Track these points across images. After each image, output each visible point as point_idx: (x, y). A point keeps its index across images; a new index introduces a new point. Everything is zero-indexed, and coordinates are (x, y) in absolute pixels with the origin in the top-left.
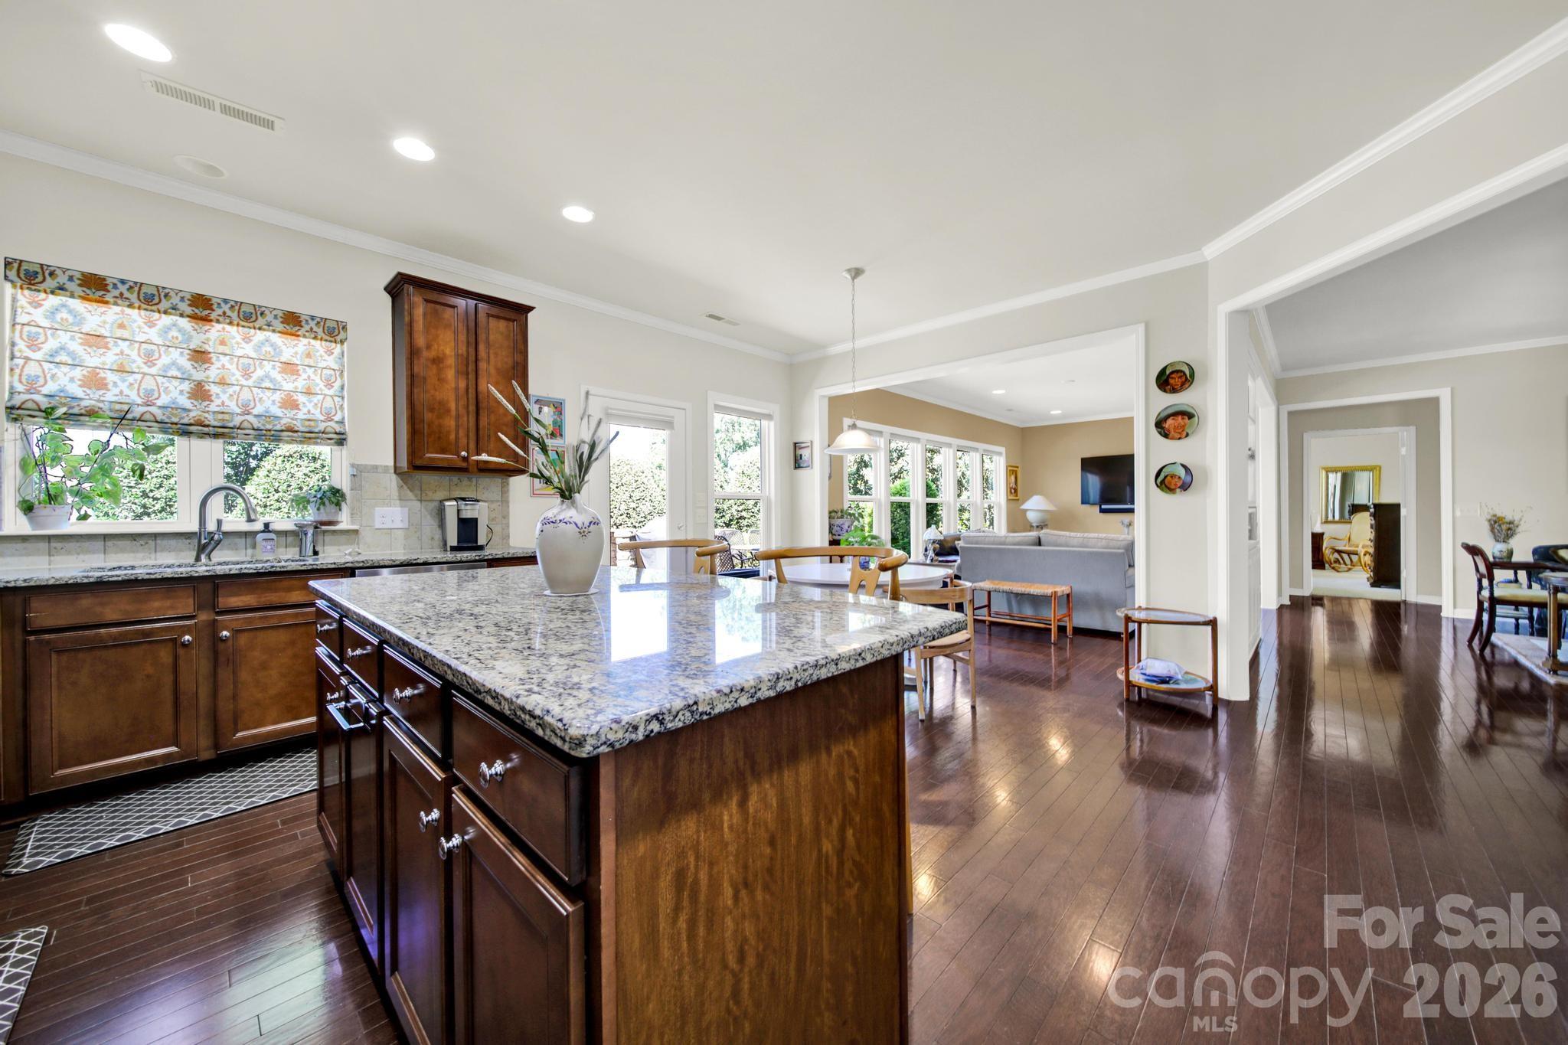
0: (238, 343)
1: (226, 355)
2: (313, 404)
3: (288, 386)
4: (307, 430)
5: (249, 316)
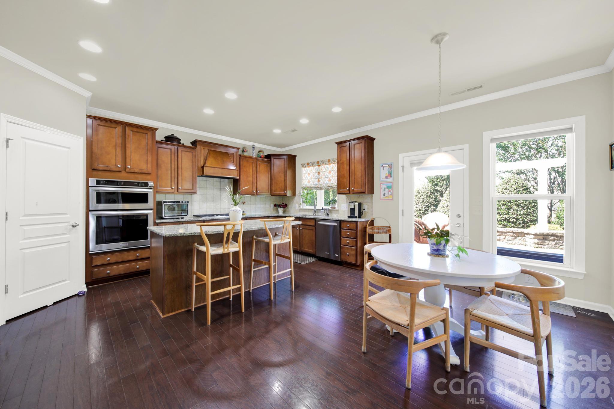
0: (323, 169)
1: (321, 172)
2: (333, 179)
4: (331, 186)
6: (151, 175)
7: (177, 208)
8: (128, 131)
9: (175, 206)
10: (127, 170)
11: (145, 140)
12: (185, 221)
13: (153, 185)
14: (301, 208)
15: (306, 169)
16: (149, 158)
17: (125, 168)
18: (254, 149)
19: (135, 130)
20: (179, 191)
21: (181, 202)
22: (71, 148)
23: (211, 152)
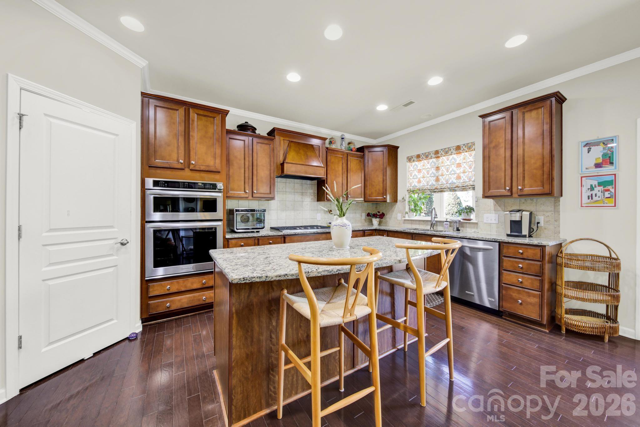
0: (446, 162)
1: (443, 166)
2: (465, 176)
3: (458, 172)
4: (462, 186)
5: (447, 152)
6: (220, 174)
7: (251, 218)
8: (193, 115)
9: (249, 215)
10: (191, 167)
11: (214, 128)
12: (262, 236)
13: (223, 188)
14: (407, 218)
15: (415, 164)
16: (218, 151)
17: (189, 164)
18: (343, 141)
19: (201, 112)
20: (254, 196)
21: (257, 210)
22: (118, 135)
23: (292, 144)
